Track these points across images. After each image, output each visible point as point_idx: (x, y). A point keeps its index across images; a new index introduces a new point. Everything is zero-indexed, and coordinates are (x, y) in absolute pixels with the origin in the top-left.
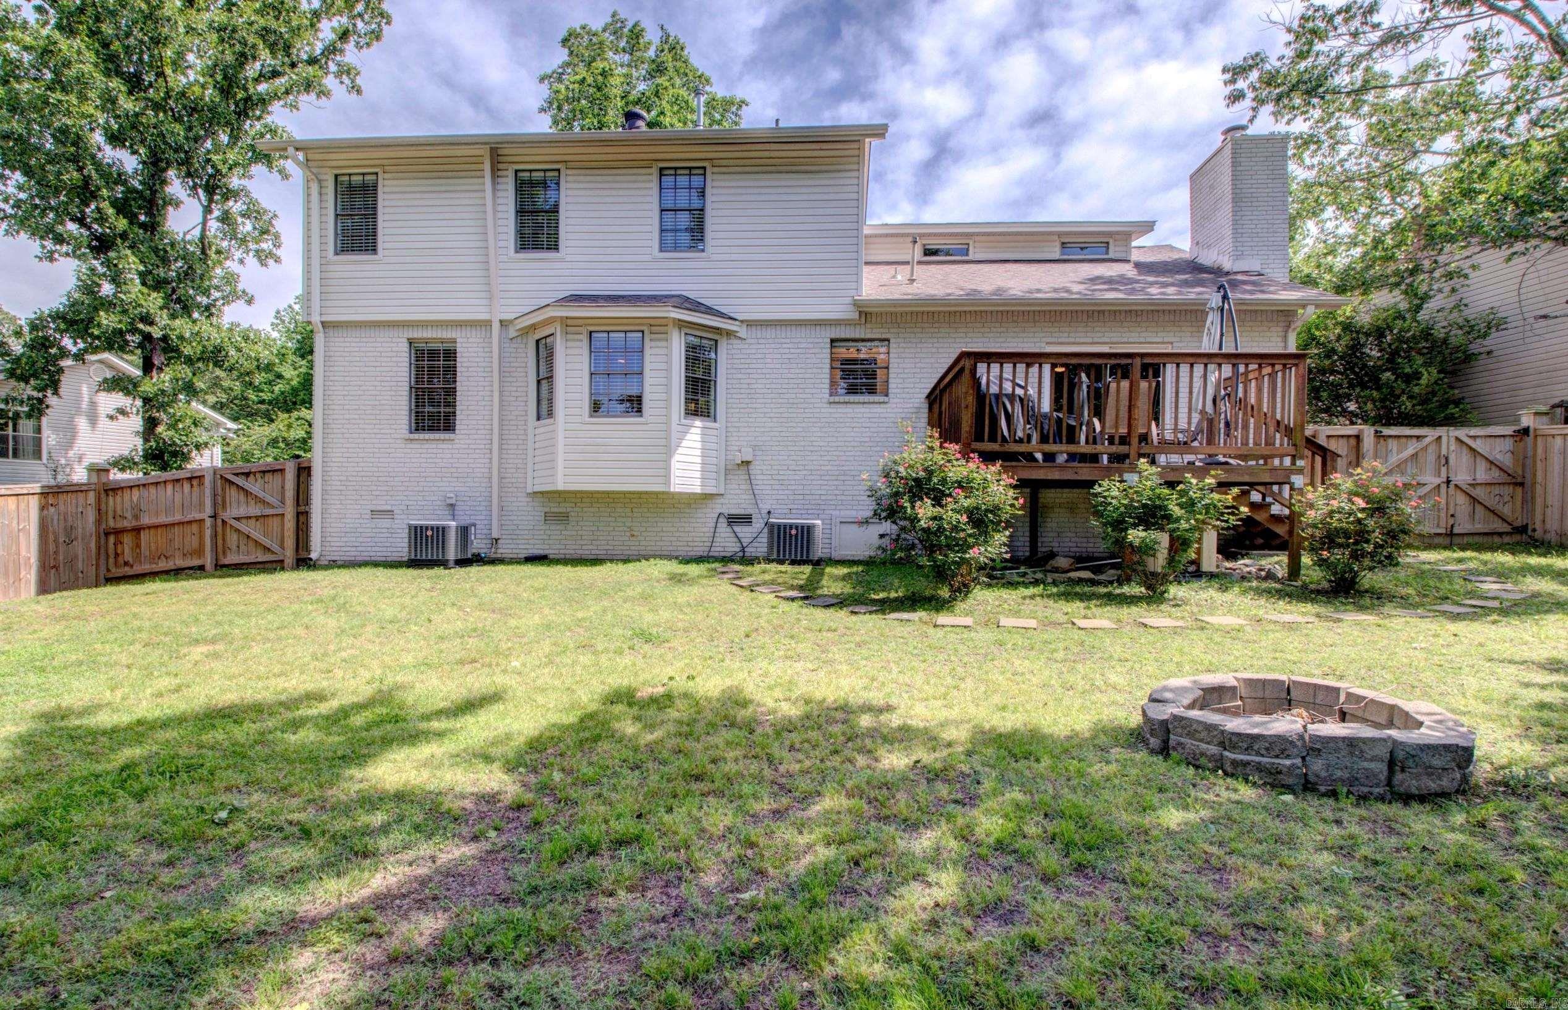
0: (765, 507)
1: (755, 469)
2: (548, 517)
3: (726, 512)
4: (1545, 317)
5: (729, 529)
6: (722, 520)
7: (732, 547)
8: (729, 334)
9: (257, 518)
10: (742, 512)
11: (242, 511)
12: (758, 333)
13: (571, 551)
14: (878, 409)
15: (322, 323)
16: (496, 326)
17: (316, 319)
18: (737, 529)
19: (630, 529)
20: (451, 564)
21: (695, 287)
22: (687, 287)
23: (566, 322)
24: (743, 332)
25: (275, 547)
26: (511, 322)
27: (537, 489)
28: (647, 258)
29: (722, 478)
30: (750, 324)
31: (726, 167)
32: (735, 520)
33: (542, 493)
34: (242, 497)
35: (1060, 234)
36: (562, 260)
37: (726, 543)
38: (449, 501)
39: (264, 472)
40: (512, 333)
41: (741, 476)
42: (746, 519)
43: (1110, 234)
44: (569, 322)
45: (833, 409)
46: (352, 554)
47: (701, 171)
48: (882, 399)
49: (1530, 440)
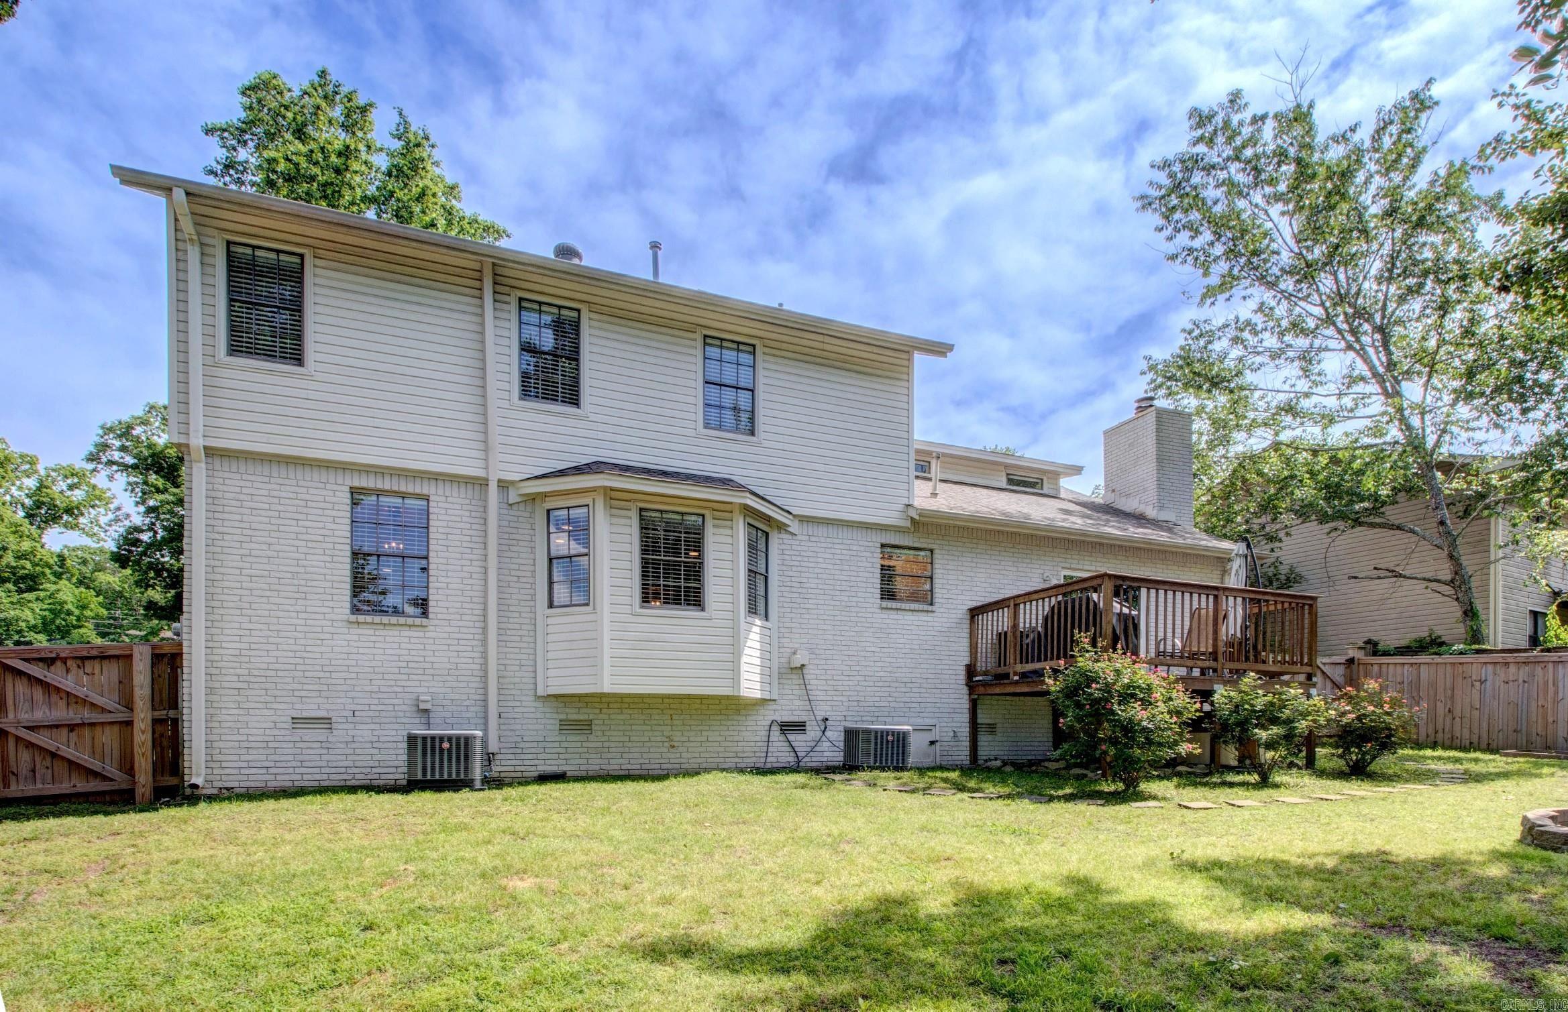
0: (821, 714)
1: (810, 673)
2: (567, 726)
3: (779, 719)
4: (1356, 578)
5: (782, 738)
6: (773, 728)
7: (788, 758)
8: (781, 527)
9: (72, 727)
10: (795, 719)
11: (41, 714)
12: (810, 529)
13: (594, 767)
14: (924, 618)
15: (205, 448)
16: (493, 486)
17: (197, 442)
18: (791, 737)
19: (670, 738)
20: (478, 785)
21: (745, 472)
22: (739, 471)
23: (610, 495)
24: (794, 527)
25: (112, 770)
26: (513, 483)
27: (552, 691)
28: (692, 433)
29: (776, 682)
30: (803, 519)
31: (778, 350)
32: (788, 727)
33: (556, 696)
34: (38, 693)
35: (1006, 466)
36: (585, 418)
37: (780, 753)
38: (422, 706)
39: (83, 659)
40: (513, 497)
41: (796, 680)
42: (799, 727)
43: (1044, 472)
44: (614, 494)
45: (885, 614)
46: (257, 778)
47: (751, 349)
48: (926, 607)
49: (1354, 667)
